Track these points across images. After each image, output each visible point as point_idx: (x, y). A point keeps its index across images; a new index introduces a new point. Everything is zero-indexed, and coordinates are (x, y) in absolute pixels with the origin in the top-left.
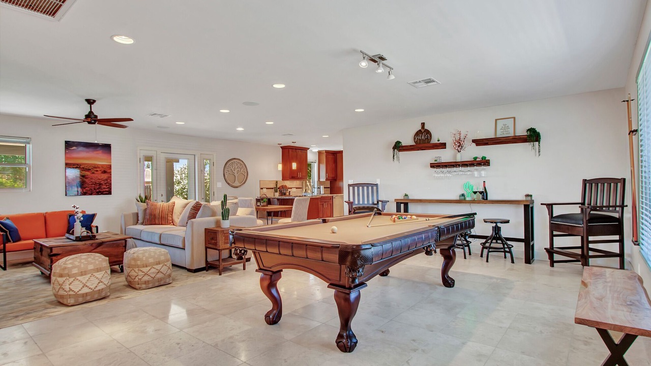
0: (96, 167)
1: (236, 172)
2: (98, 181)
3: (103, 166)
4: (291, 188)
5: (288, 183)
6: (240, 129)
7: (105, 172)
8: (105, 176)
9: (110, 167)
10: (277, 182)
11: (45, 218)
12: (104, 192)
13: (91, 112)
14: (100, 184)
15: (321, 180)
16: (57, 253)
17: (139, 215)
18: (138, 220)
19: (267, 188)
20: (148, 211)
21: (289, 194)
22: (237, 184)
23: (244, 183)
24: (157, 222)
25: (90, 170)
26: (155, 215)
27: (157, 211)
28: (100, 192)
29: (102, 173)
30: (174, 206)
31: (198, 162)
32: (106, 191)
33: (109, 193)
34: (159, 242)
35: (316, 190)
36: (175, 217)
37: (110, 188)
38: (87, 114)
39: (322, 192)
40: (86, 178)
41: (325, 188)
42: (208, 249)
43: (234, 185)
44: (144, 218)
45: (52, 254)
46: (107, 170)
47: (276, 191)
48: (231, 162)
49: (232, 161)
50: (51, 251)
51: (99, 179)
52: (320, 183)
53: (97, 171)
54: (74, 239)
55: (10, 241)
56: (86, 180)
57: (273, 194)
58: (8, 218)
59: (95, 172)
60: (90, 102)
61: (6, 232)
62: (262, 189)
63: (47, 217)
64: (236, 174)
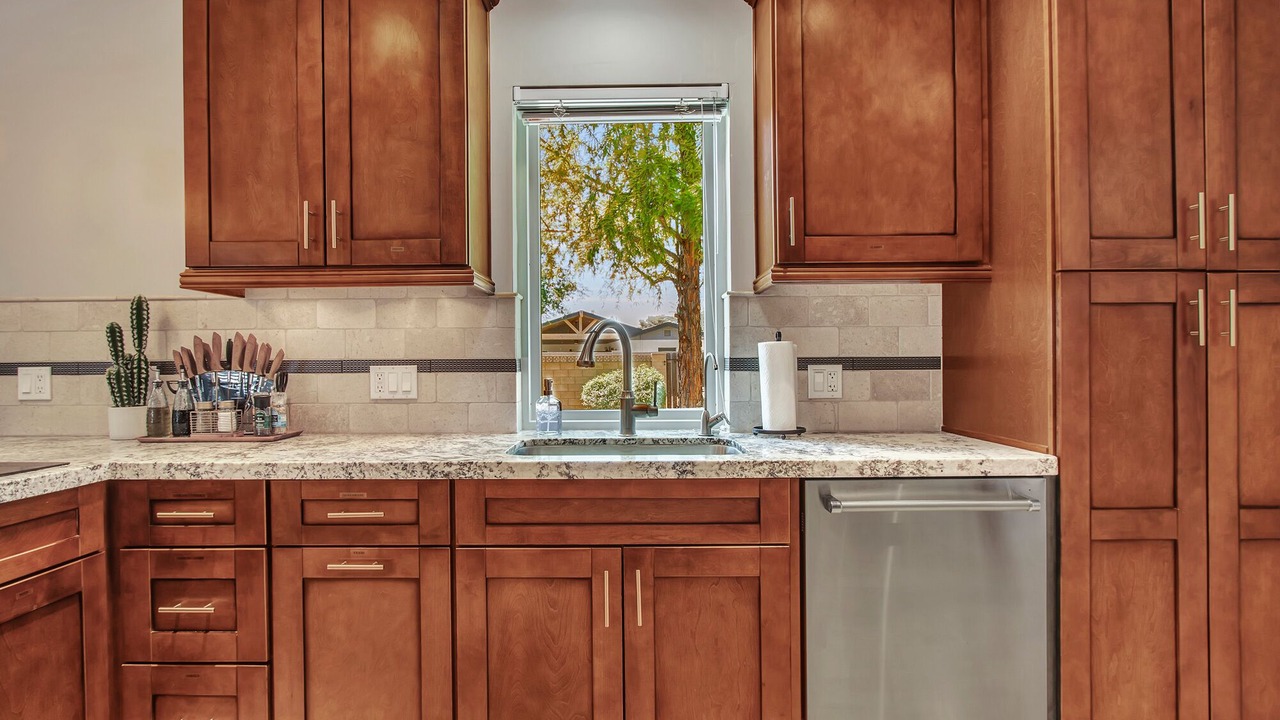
10: (141, 310)
41: (799, 361)
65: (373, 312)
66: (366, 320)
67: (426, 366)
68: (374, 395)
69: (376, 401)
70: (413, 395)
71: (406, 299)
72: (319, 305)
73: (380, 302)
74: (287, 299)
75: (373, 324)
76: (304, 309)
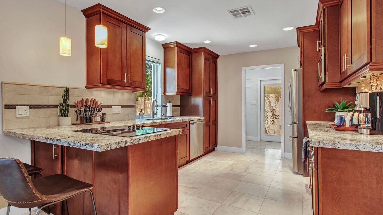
4: (111, 106)
10: (67, 91)
15: (168, 93)
21: (104, 118)
35: (160, 109)
39: (169, 114)
41: (173, 106)
52: (166, 97)
65: (113, 94)
66: (111, 96)
67: (122, 106)
68: (113, 113)
69: (113, 114)
70: (120, 113)
71: (119, 92)
72: (103, 92)
73: (114, 92)
74: (96, 90)
75: (113, 97)
76: (100, 93)
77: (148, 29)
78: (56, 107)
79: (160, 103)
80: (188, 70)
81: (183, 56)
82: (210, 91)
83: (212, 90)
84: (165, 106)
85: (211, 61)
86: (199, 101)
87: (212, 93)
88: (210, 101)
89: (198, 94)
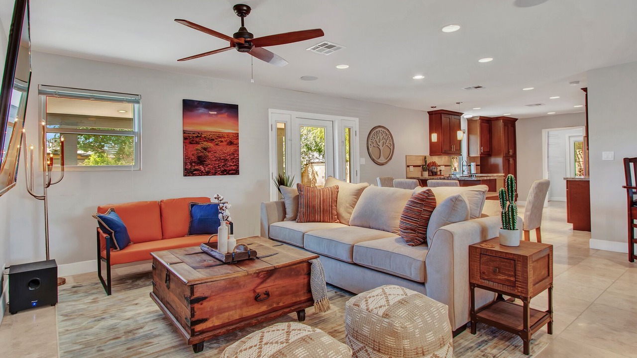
0: (220, 136)
1: (380, 144)
2: (222, 156)
3: (228, 134)
5: (436, 159)
6: (419, 77)
7: (231, 143)
8: (231, 149)
9: (236, 136)
11: (161, 209)
12: (230, 171)
13: (243, 29)
14: (226, 160)
15: (472, 155)
16: (202, 295)
17: (287, 206)
18: (285, 213)
19: (414, 166)
20: (302, 201)
21: (441, 173)
22: (382, 160)
23: (391, 159)
24: (317, 217)
25: (213, 140)
26: (314, 207)
27: (317, 202)
28: (225, 170)
29: (228, 144)
30: (338, 192)
31: (338, 130)
32: (232, 170)
33: (237, 172)
34: (350, 261)
36: (342, 210)
37: (238, 166)
38: (237, 31)
39: (473, 171)
40: (209, 152)
42: (476, 289)
43: (379, 161)
44: (297, 211)
45: (193, 298)
46: (233, 141)
47: (424, 170)
48: (375, 131)
49: (377, 130)
50: (192, 293)
51: (225, 153)
52: (470, 159)
53: (222, 142)
54: (224, 259)
55: (116, 248)
56: (209, 154)
57: (420, 173)
58: (113, 210)
59: (220, 144)
60: (242, 10)
61: (110, 234)
62: (408, 166)
63: (163, 206)
64: (381, 147)
74: (436, 157)
77: (462, 114)
78: (420, 166)
79: (465, 163)
80: (489, 136)
81: (485, 125)
82: (509, 152)
83: (511, 151)
84: (470, 166)
85: (510, 126)
86: (498, 161)
87: (511, 153)
88: (509, 161)
89: (497, 155)
